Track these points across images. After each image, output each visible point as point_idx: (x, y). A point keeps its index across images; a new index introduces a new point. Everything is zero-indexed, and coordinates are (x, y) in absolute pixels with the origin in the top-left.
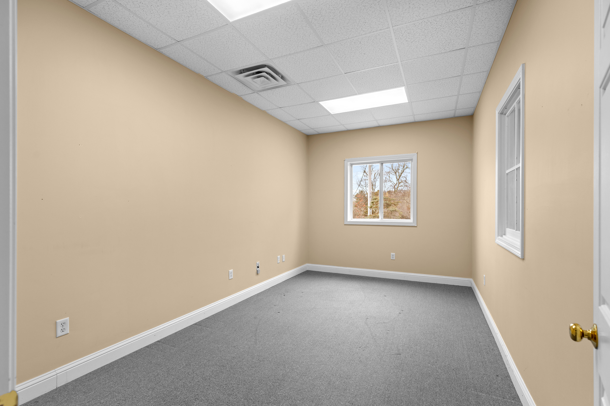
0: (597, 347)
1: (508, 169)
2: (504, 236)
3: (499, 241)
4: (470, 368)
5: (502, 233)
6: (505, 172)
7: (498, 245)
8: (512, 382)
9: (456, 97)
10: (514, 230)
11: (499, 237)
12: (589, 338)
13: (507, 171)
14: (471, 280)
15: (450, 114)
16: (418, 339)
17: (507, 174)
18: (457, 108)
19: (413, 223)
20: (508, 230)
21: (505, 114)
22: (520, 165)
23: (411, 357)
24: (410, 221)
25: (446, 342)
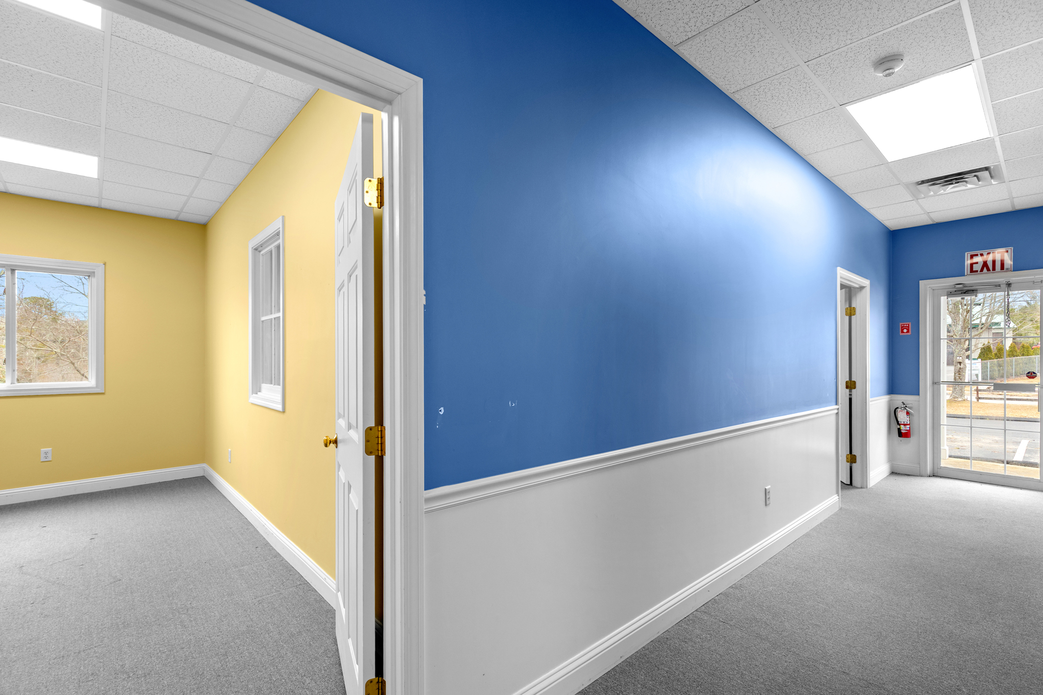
0: (337, 448)
1: (263, 316)
2: (259, 393)
3: (254, 399)
4: (226, 554)
5: (256, 389)
6: (260, 319)
7: (252, 404)
8: (271, 546)
9: (186, 197)
10: (272, 385)
11: (254, 395)
12: (333, 443)
13: (263, 318)
14: (204, 466)
15: (173, 215)
16: (143, 555)
17: (263, 321)
18: (184, 211)
19: (97, 387)
20: (265, 386)
21: (260, 252)
22: (281, 314)
23: (139, 576)
24: (90, 383)
25: (187, 543)
